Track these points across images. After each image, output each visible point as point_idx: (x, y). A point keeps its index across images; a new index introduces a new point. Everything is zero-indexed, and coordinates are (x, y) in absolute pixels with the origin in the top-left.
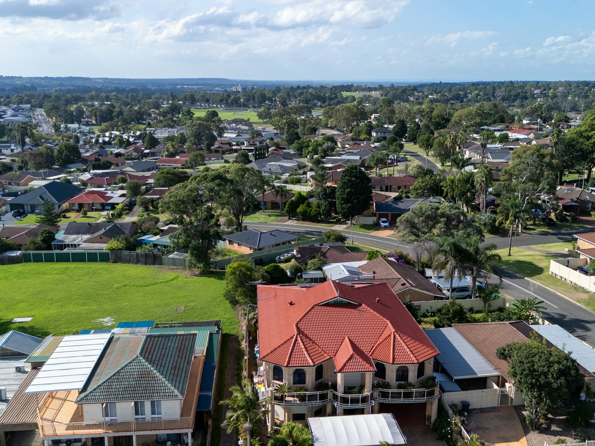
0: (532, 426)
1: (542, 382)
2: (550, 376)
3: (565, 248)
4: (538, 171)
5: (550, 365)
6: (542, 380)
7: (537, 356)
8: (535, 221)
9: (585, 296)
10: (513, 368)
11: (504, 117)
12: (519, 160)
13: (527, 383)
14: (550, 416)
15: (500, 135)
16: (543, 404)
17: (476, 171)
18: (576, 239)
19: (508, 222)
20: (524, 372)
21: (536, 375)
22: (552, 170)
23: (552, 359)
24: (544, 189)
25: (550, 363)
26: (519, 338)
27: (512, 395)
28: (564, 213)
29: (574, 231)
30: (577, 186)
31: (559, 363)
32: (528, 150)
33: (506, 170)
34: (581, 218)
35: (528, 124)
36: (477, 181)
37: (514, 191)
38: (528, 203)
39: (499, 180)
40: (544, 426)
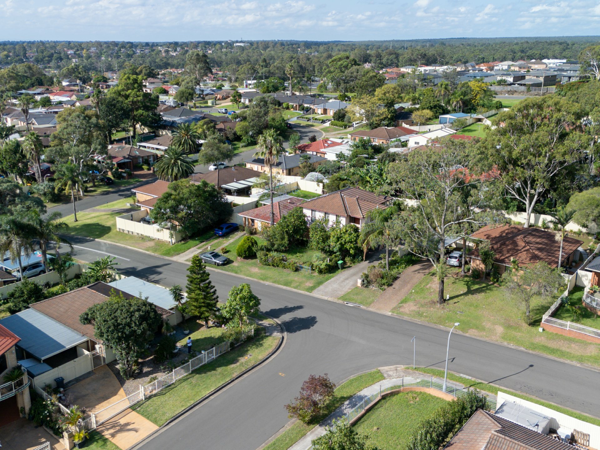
0: (126, 375)
1: (127, 333)
2: (133, 325)
3: (126, 203)
4: (87, 133)
5: (131, 315)
6: (127, 331)
7: (119, 311)
8: (94, 183)
9: (152, 244)
10: (98, 329)
11: (41, 80)
12: (66, 123)
13: (114, 338)
14: (140, 360)
15: (41, 98)
16: (132, 352)
17: (23, 139)
18: (135, 194)
19: (67, 188)
20: (110, 329)
21: (121, 328)
22: (101, 131)
23: (132, 309)
24: (96, 149)
25: (131, 313)
26: (100, 298)
27: (104, 355)
28: (120, 170)
29: (132, 186)
30: (126, 143)
31: (139, 310)
32: (73, 112)
33: (54, 135)
34: (135, 173)
35: (68, 85)
36: (26, 150)
37: (67, 155)
38: (84, 166)
39: (50, 146)
40: (137, 371)
